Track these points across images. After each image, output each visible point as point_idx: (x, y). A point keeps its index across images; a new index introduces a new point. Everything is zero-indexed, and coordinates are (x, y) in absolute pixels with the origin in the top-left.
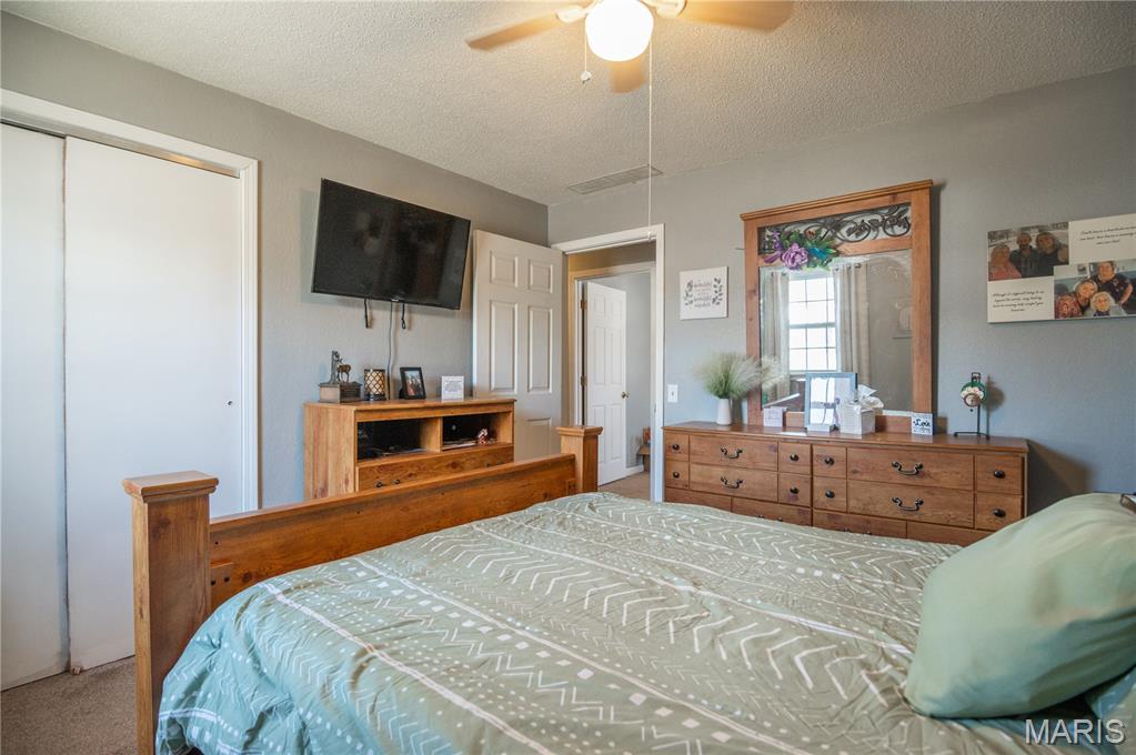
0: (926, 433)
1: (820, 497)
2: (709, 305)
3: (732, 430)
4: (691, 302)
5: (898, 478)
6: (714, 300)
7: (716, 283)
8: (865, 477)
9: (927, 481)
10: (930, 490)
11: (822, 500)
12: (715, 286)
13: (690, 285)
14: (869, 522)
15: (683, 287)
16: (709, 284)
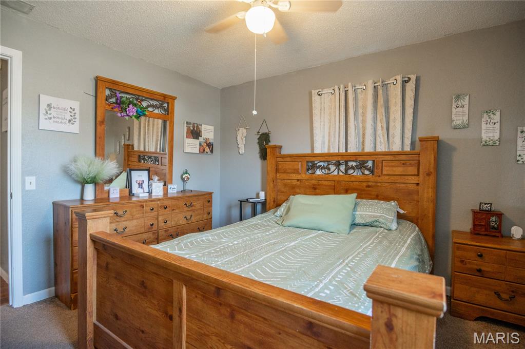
0: (174, 192)
1: (162, 224)
2: (65, 123)
3: (95, 203)
4: (51, 118)
5: (186, 209)
6: (70, 121)
7: (71, 110)
8: (177, 211)
9: (193, 208)
10: (193, 211)
11: (162, 225)
12: (70, 112)
13: (49, 106)
14: (178, 228)
15: (43, 106)
16: (64, 109)
